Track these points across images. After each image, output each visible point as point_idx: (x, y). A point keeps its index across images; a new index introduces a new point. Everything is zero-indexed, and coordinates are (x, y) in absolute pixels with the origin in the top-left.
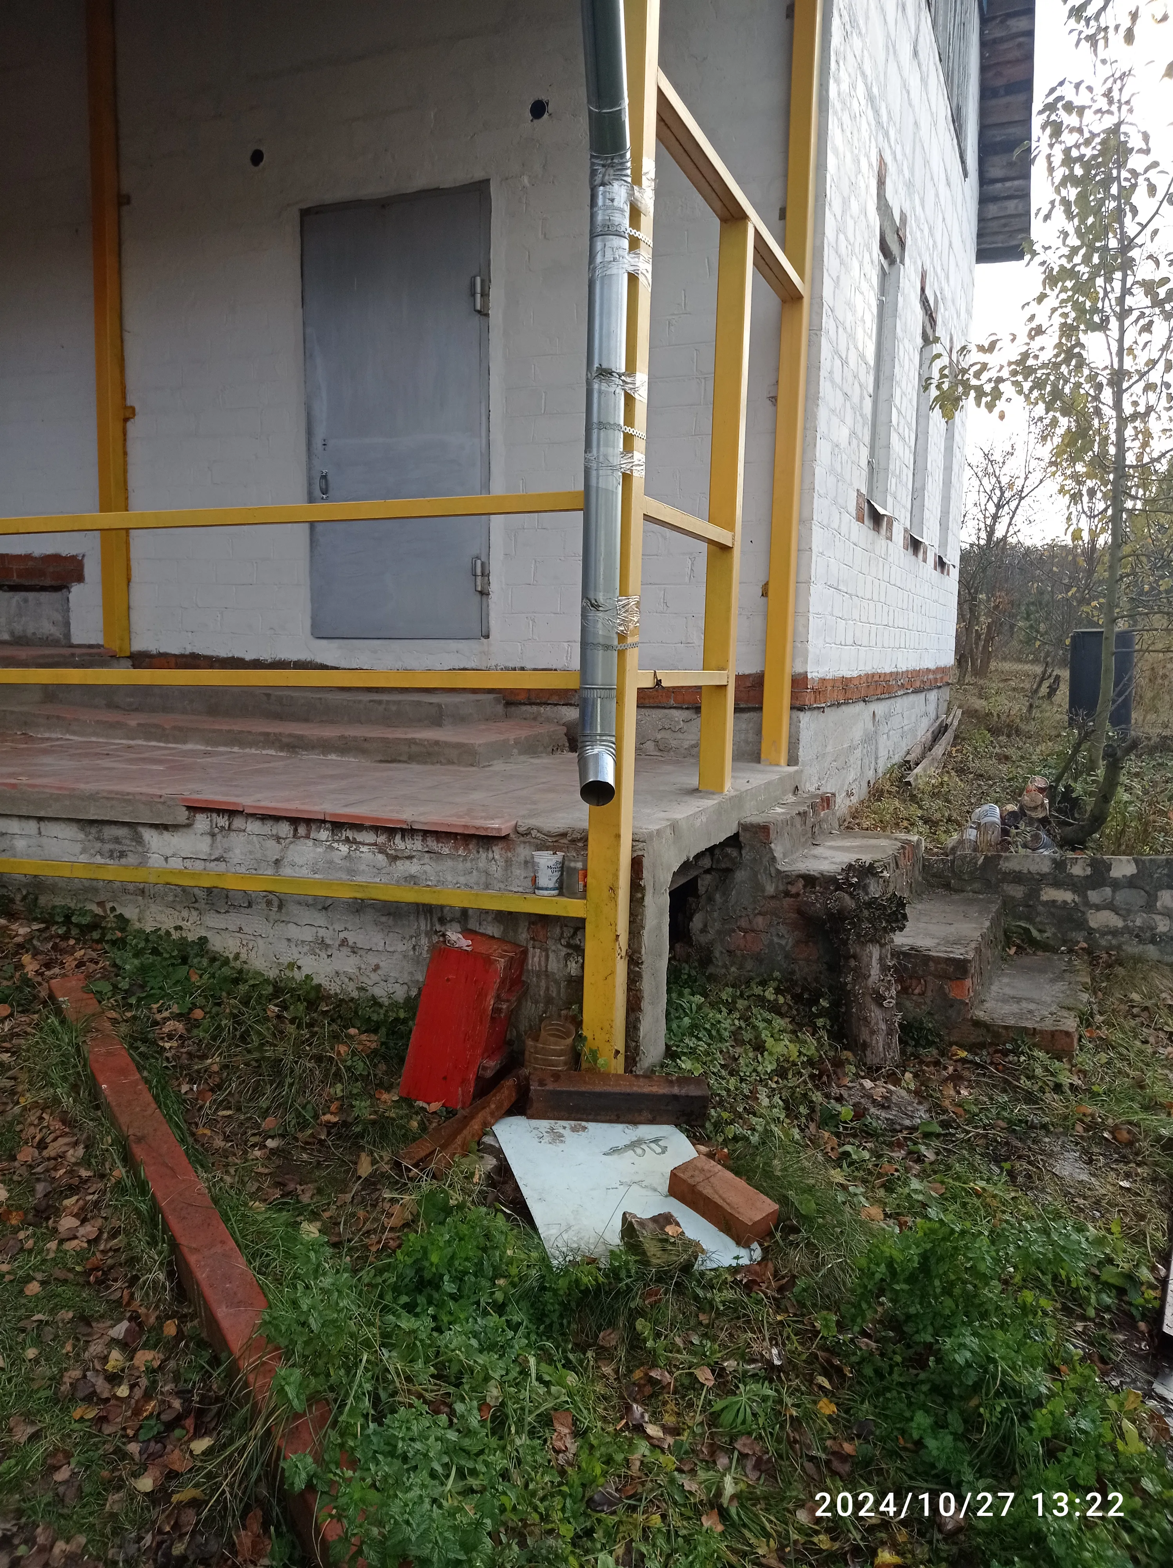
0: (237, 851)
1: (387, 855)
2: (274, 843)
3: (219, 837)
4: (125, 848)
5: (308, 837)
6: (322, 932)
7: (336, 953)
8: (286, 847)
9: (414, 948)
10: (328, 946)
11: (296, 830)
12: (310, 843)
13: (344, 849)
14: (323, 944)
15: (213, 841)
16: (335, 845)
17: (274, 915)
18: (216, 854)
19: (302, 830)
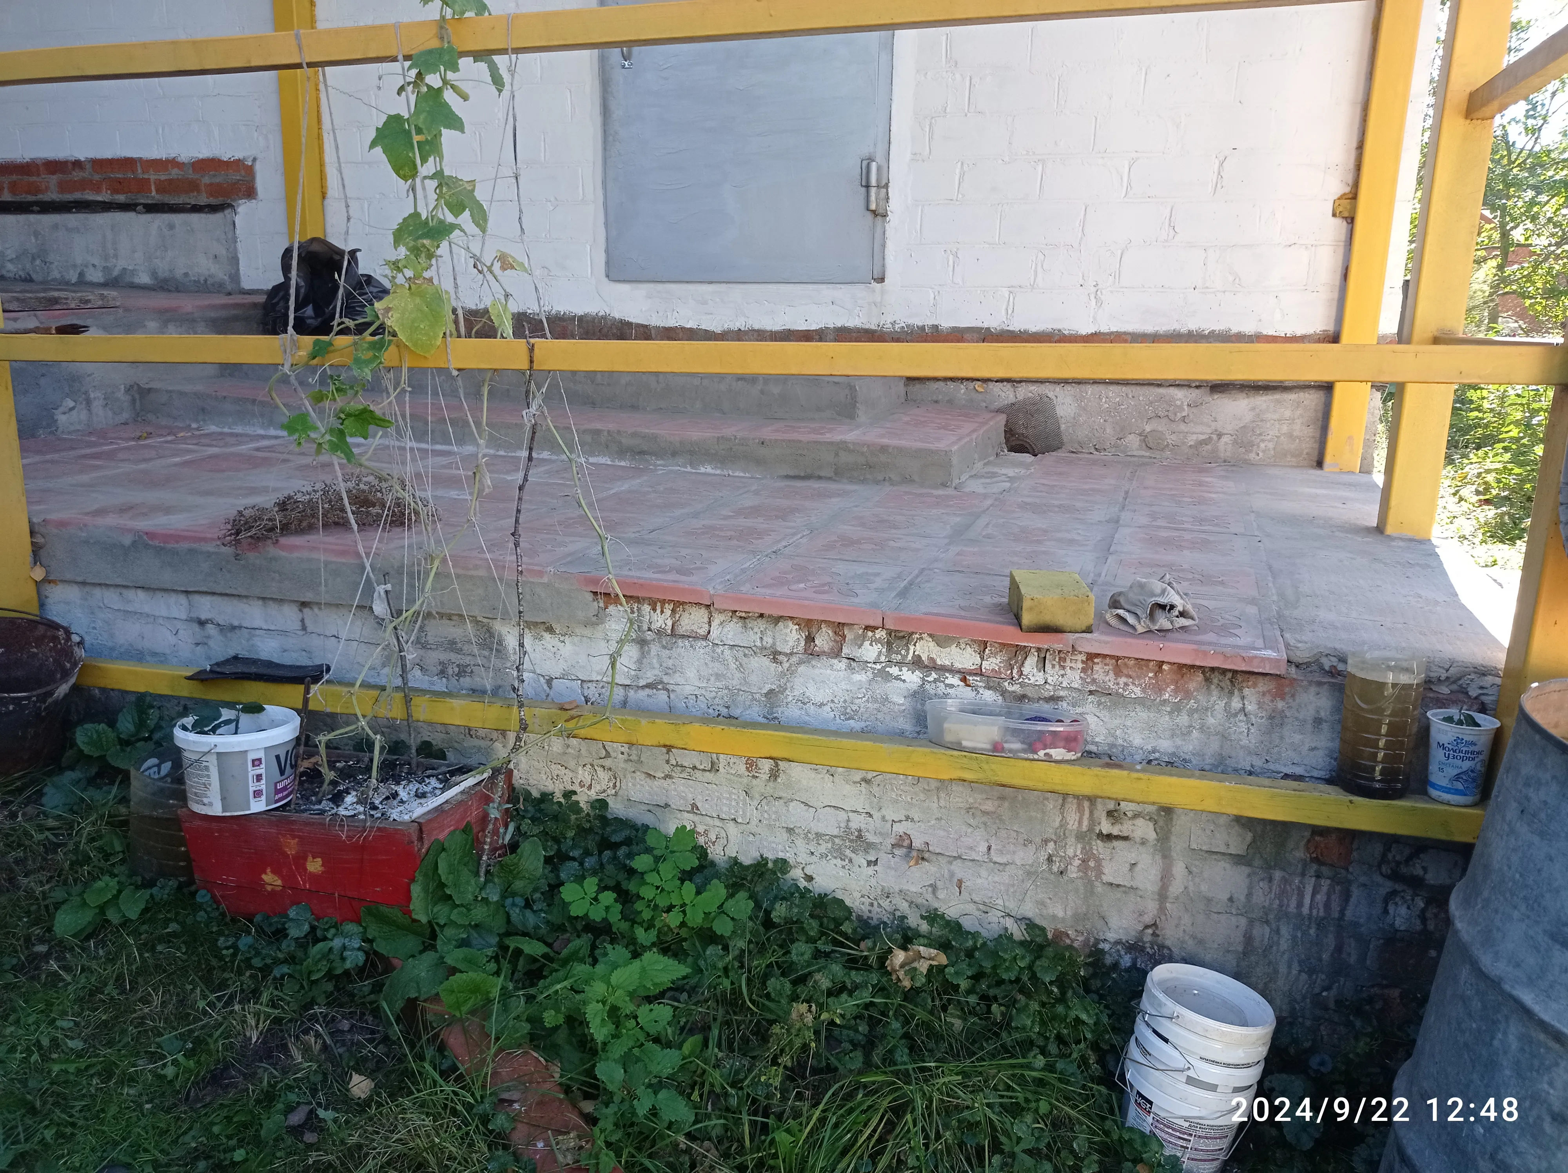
0: (691, 674)
1: (1003, 693)
2: (766, 662)
3: (654, 649)
4: (467, 660)
5: (836, 653)
6: (857, 822)
7: (884, 858)
8: (791, 671)
9: (1050, 859)
10: (869, 846)
11: (810, 639)
12: (842, 665)
13: (913, 678)
14: (859, 840)
15: (643, 655)
16: (894, 671)
17: (760, 785)
18: (649, 676)
19: (824, 640)
